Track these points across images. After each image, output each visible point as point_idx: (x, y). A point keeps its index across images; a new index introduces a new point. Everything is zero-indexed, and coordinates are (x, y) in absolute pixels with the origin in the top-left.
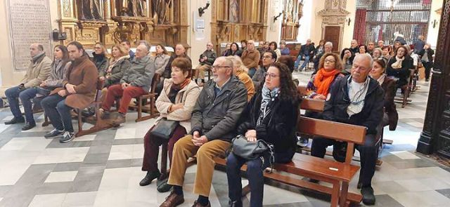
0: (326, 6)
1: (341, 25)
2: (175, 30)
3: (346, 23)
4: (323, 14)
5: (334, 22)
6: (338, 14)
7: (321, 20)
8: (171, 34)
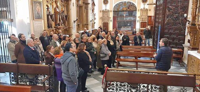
0: (102, 15)
1: (108, 22)
2: (68, 29)
3: (110, 21)
4: (102, 18)
5: (106, 21)
6: (107, 18)
7: (101, 20)
8: (67, 30)
